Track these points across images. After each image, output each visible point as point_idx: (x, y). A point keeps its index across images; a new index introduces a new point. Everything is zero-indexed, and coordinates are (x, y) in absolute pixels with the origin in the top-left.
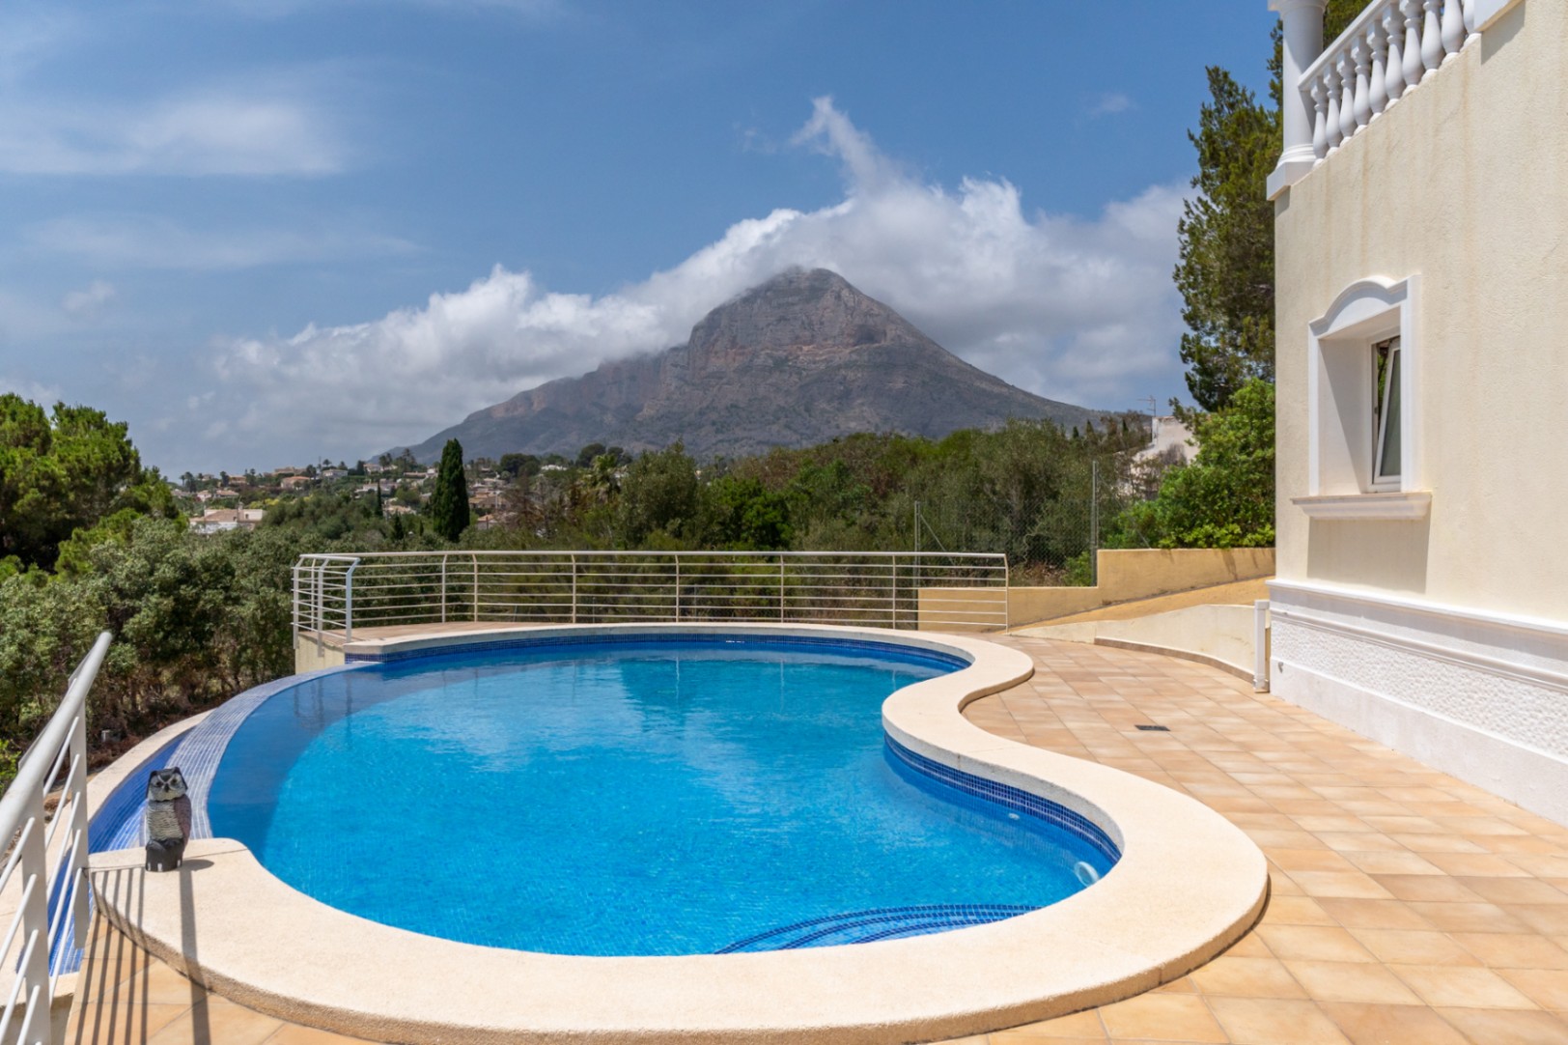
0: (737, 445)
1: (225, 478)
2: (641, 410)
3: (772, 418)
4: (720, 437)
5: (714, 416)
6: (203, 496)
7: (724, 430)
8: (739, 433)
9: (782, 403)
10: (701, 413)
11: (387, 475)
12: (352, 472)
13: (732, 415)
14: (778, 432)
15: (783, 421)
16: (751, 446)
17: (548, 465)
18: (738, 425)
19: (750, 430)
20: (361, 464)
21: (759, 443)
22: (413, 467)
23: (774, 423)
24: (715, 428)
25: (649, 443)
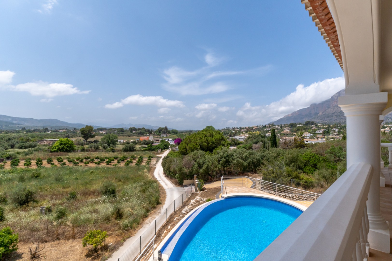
0: (342, 120)
1: (245, 127)
2: (319, 113)
4: (337, 118)
5: (336, 114)
6: (242, 130)
10: (333, 114)
11: (269, 127)
12: (264, 127)
17: (299, 125)
20: (265, 125)
22: (274, 125)
24: (336, 116)
25: (321, 120)
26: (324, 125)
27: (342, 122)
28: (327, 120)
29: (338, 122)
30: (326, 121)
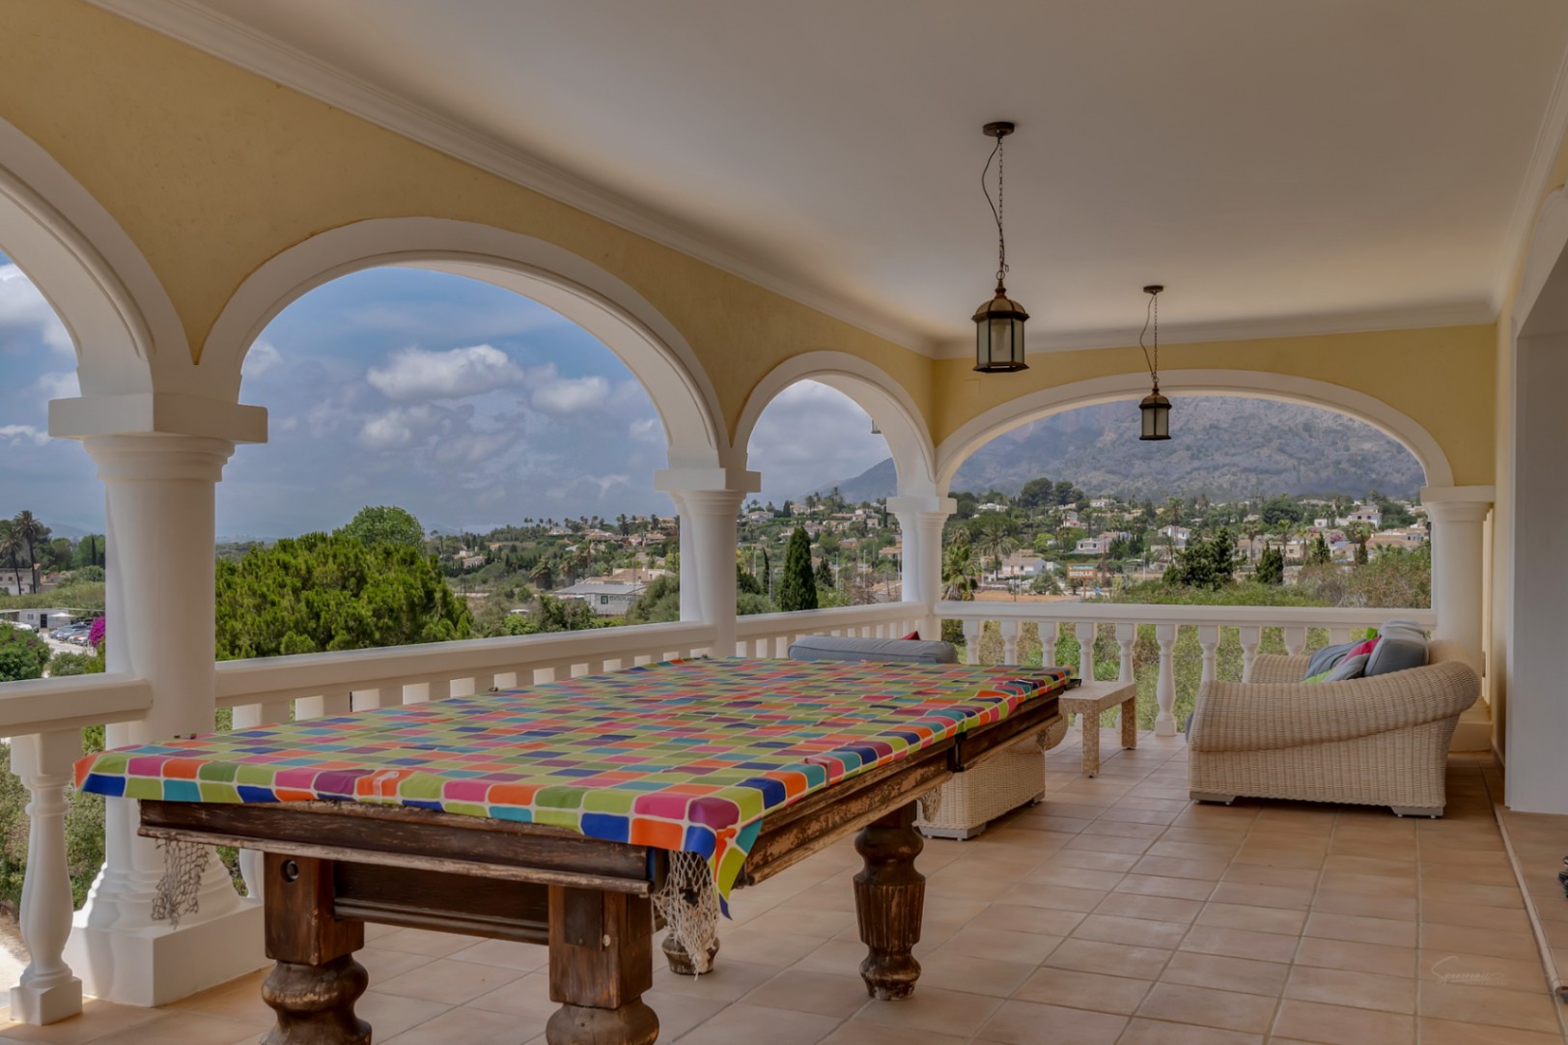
0: (1217, 474)
1: (655, 521)
2: (1101, 434)
3: (1262, 440)
4: (1196, 463)
6: (634, 540)
7: (1201, 455)
8: (1219, 458)
9: (1275, 422)
11: (813, 516)
12: (777, 514)
13: (1210, 438)
14: (1270, 456)
15: (1276, 443)
16: (1234, 474)
17: (986, 503)
18: (1218, 448)
19: (1233, 455)
20: (787, 505)
21: (1245, 470)
22: (841, 507)
23: (1263, 446)
24: (1189, 453)
25: (1111, 472)
26: (1126, 505)
27: (1220, 487)
28: (1142, 475)
29: (1197, 485)
30: (1139, 484)
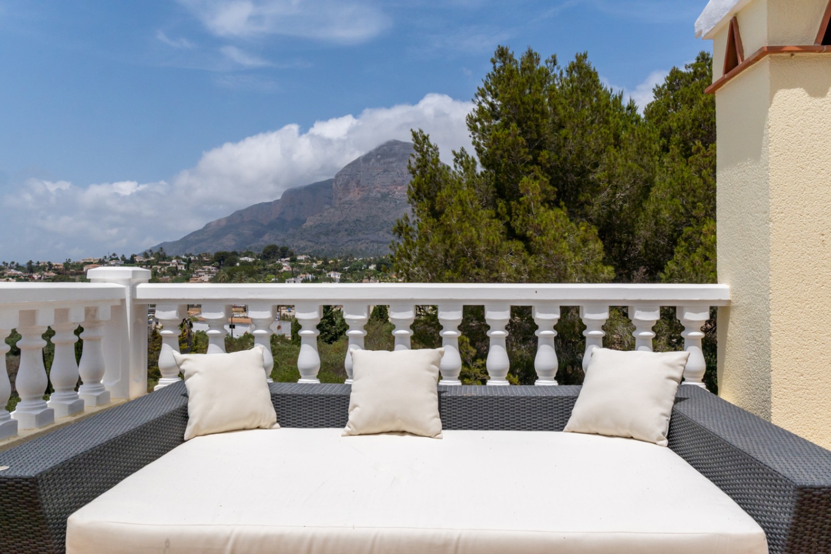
0: (359, 243)
2: (305, 221)
3: (380, 227)
4: (350, 238)
5: (346, 226)
7: (352, 234)
8: (361, 236)
9: (386, 219)
10: (339, 224)
11: (148, 263)
12: (127, 261)
13: (357, 226)
14: (383, 235)
15: (386, 229)
16: (367, 244)
17: (244, 257)
18: (360, 231)
19: (367, 234)
20: (133, 257)
21: (372, 241)
22: (164, 258)
23: (380, 230)
24: (347, 233)
25: (310, 241)
26: (315, 258)
27: (361, 250)
28: (324, 243)
29: (350, 248)
30: (323, 247)
